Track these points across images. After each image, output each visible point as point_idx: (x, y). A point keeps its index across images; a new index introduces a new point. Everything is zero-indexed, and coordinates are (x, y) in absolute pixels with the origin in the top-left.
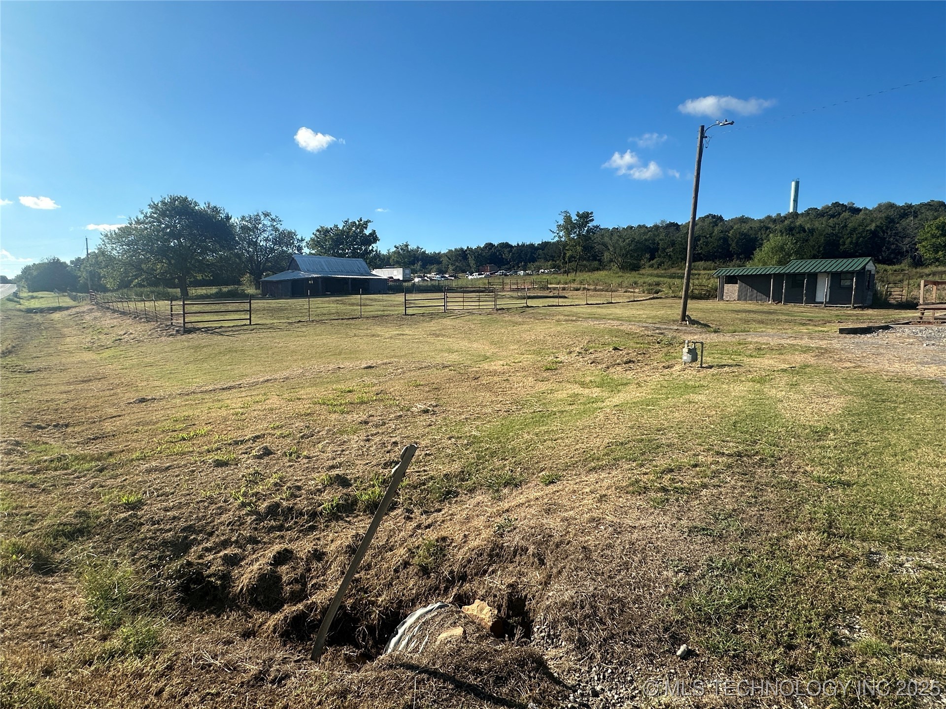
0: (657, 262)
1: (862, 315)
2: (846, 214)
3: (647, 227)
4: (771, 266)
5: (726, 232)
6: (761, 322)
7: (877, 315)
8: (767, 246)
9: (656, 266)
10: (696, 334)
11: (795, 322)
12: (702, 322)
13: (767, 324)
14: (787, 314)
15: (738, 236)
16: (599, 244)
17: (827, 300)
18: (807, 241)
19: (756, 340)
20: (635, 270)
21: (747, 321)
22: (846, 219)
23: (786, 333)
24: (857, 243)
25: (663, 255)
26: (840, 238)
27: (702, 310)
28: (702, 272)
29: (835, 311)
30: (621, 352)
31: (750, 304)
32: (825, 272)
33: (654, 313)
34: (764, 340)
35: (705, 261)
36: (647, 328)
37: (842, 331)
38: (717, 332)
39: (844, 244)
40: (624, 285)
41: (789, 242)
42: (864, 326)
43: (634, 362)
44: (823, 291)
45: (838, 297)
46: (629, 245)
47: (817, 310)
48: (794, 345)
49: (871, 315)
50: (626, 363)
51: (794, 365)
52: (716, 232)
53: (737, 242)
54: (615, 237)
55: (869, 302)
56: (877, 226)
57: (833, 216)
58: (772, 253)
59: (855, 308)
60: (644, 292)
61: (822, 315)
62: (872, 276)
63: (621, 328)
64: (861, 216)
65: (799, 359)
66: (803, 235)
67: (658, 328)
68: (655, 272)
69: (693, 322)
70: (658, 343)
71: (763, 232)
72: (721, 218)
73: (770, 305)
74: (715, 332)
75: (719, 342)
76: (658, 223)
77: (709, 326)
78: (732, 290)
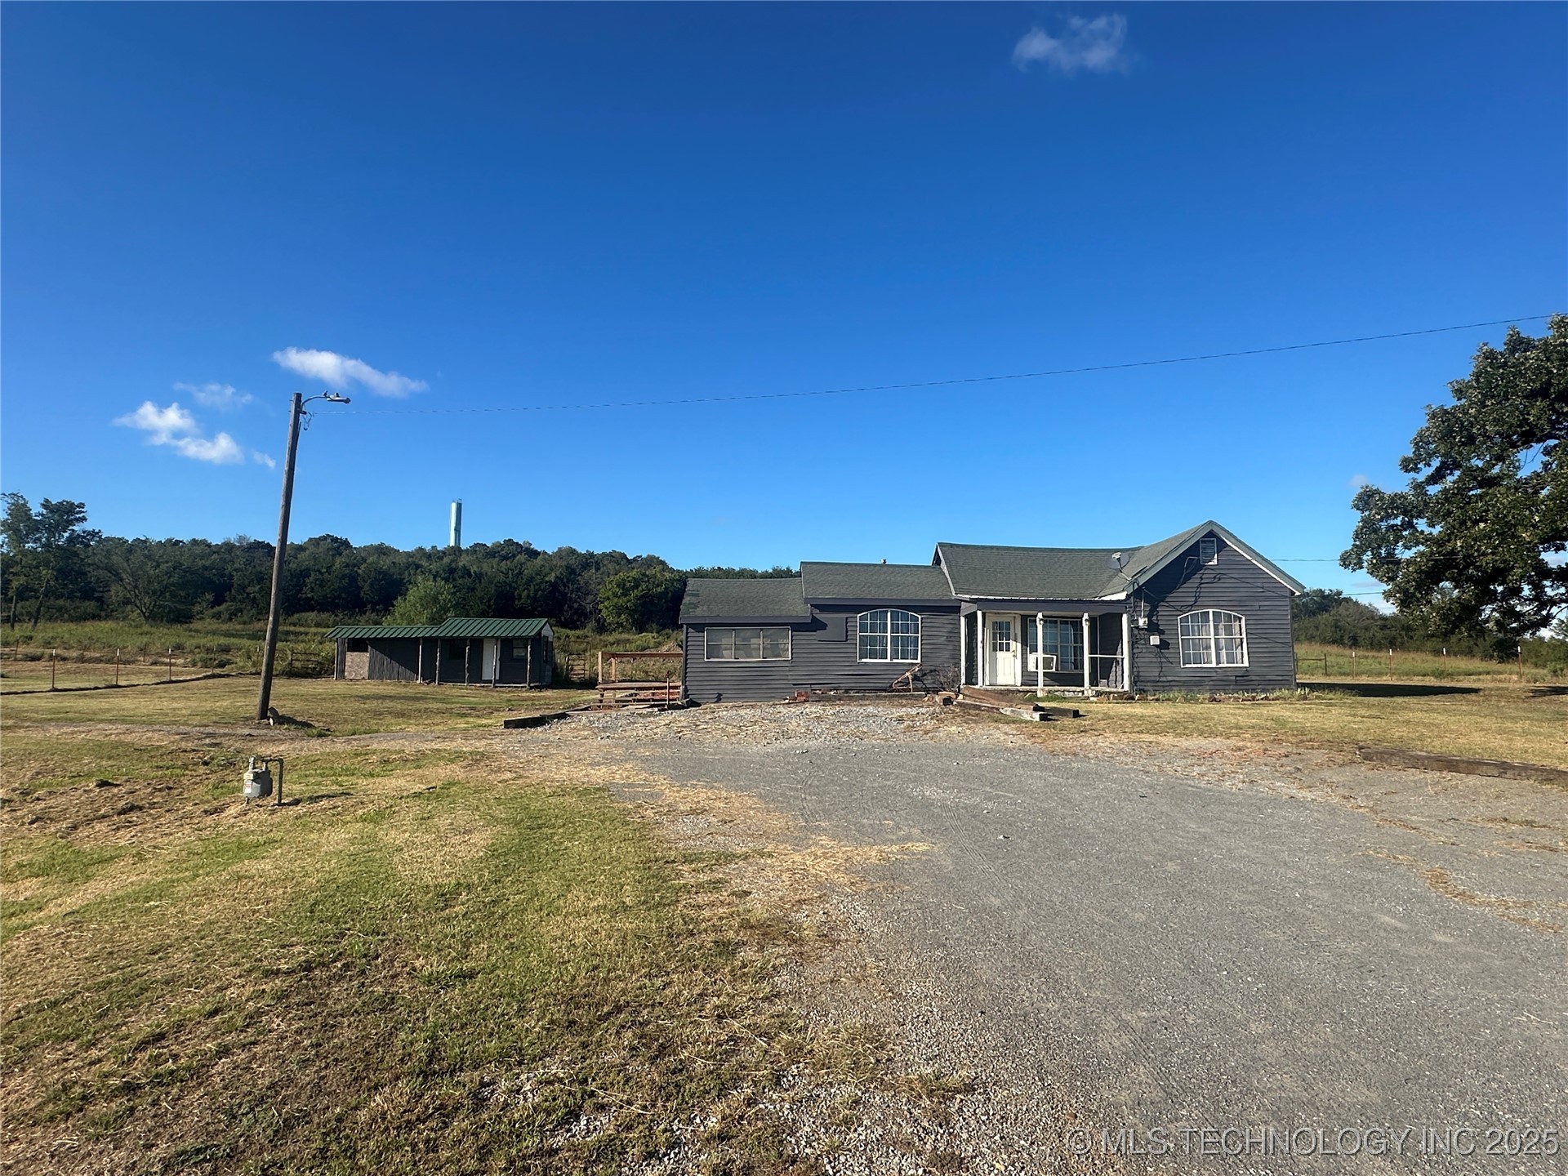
0: (227, 609)
1: (539, 698)
2: (522, 558)
3: (209, 546)
4: (419, 625)
5: (355, 566)
6: (401, 714)
7: (556, 699)
8: (413, 594)
9: (225, 616)
10: (283, 741)
11: (449, 711)
12: (299, 719)
13: (409, 717)
14: (442, 701)
15: (373, 574)
16: (98, 567)
17: (497, 678)
18: (473, 590)
19: (385, 746)
20: (181, 623)
21: (378, 714)
22: (521, 564)
23: (432, 732)
24: (535, 597)
25: (240, 597)
26: (515, 589)
27: (303, 697)
28: (313, 630)
29: (507, 693)
30: (115, 790)
31: (388, 684)
32: (493, 637)
33: (208, 705)
34: (395, 745)
35: (319, 611)
36: (186, 736)
37: (508, 724)
38: (325, 735)
39: (520, 598)
40: (153, 649)
41: (445, 590)
42: (537, 715)
43: (140, 808)
44: (491, 665)
45: (510, 673)
46: (169, 574)
47: (484, 693)
48: (440, 750)
49: (549, 698)
50: (123, 812)
51: (434, 785)
52: (337, 565)
53: (372, 584)
54: (137, 558)
55: (548, 680)
56: (557, 577)
57: (506, 558)
58: (422, 605)
59: (531, 688)
60: (194, 665)
61: (489, 700)
62: (549, 645)
63: (128, 738)
64: (539, 561)
65: (442, 773)
66: (467, 580)
67: (209, 735)
68: (225, 627)
69: (282, 720)
70: (206, 763)
71: (412, 572)
72: (346, 543)
73: (419, 686)
74: (320, 736)
75: (322, 754)
76: (233, 538)
77: (310, 726)
78: (359, 662)
